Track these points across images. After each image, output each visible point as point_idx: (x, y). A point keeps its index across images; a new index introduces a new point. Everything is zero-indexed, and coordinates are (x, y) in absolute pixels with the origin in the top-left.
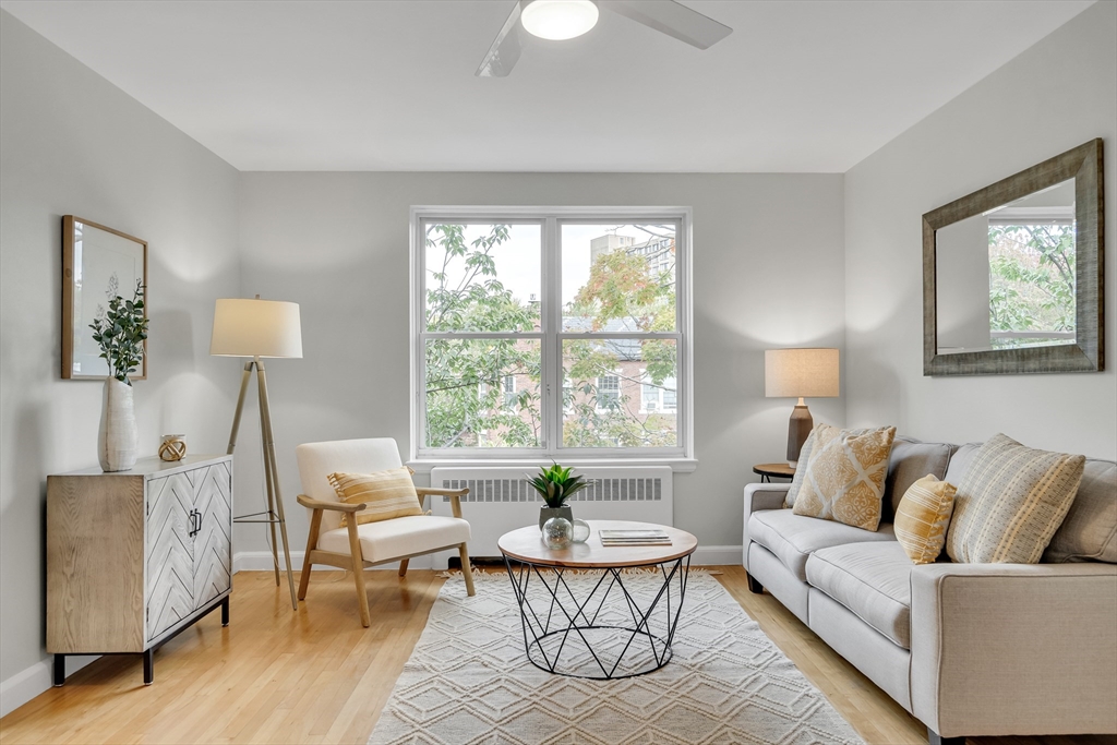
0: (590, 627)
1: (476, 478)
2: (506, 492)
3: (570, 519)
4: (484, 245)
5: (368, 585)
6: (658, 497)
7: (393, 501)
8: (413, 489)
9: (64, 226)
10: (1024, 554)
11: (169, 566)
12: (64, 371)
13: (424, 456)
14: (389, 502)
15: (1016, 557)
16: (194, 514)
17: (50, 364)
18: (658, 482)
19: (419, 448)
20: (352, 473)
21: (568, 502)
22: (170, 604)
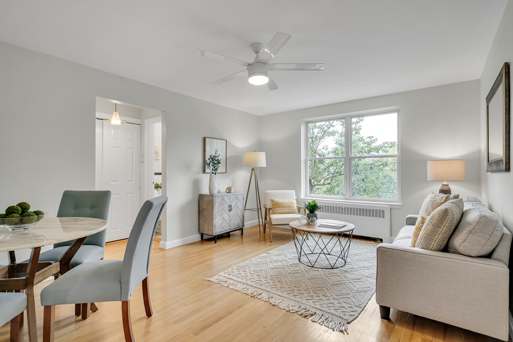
0: (329, 254)
1: (324, 205)
2: (334, 210)
3: (317, 218)
4: (355, 124)
5: (273, 231)
6: (383, 217)
7: (287, 208)
8: (295, 205)
9: (204, 139)
10: (427, 246)
11: (221, 217)
12: (204, 172)
13: (307, 196)
14: (285, 209)
15: (424, 247)
16: (230, 206)
17: (201, 170)
18: (383, 211)
19: (306, 194)
20: (277, 200)
21: (316, 212)
22: (222, 226)
